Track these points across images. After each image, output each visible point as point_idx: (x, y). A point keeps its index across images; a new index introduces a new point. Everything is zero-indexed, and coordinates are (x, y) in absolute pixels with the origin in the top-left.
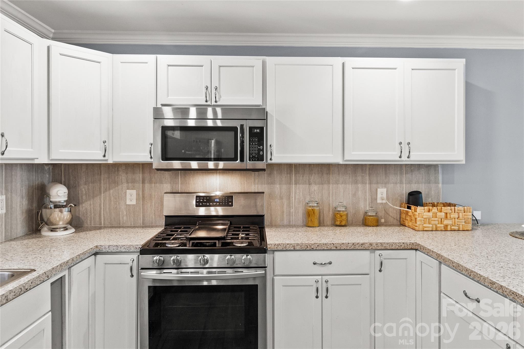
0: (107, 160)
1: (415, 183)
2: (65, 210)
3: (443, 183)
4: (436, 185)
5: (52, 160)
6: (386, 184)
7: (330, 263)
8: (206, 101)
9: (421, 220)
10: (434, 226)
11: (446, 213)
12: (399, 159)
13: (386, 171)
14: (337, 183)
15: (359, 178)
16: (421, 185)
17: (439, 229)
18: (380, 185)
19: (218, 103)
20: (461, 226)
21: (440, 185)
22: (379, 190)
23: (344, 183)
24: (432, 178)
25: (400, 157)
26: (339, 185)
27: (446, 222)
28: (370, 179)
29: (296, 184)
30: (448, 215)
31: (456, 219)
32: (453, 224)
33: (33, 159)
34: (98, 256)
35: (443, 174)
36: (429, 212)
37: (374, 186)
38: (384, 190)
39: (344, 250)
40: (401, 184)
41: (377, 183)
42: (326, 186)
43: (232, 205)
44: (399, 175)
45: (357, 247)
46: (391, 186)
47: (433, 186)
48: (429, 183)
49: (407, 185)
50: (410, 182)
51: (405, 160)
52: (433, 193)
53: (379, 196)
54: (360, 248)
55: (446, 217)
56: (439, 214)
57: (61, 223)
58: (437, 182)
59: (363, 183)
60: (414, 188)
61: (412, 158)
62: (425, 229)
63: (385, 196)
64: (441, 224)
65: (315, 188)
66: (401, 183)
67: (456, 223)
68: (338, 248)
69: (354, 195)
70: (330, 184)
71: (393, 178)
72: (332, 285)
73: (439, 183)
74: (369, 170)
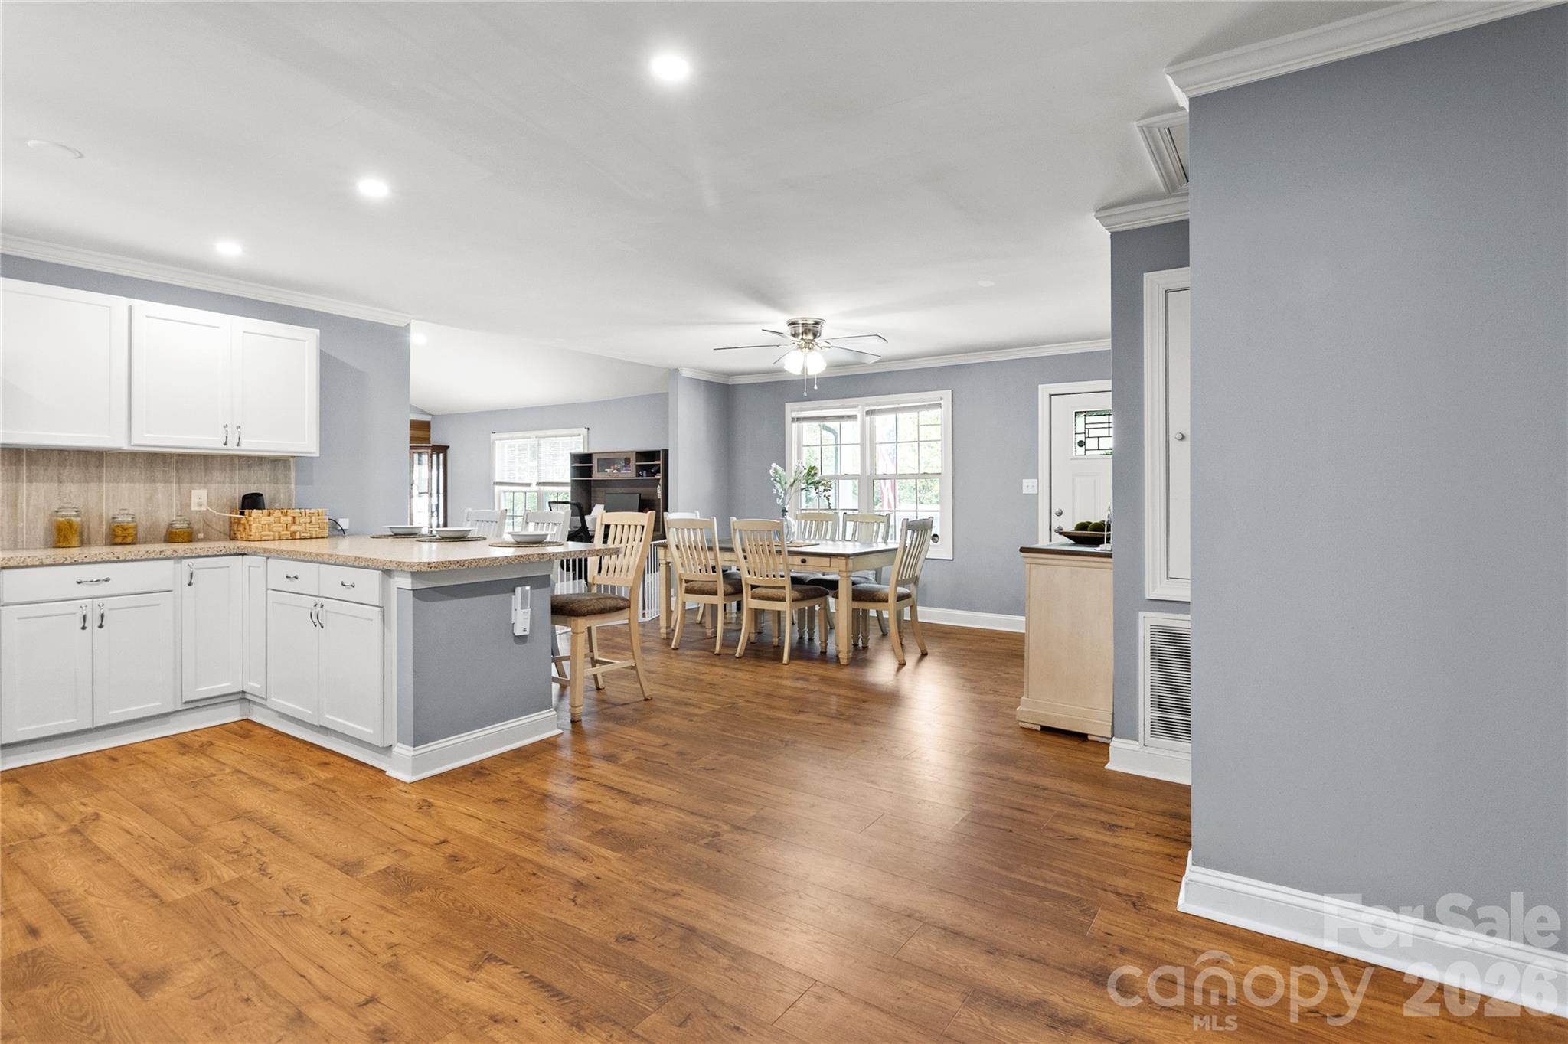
1: (255, 483)
3: (296, 484)
4: (287, 485)
6: (206, 483)
7: (107, 580)
9: (257, 527)
10: (277, 534)
11: (294, 517)
12: (225, 447)
13: (206, 465)
14: (116, 480)
15: (159, 475)
16: (263, 485)
17: (283, 537)
18: (196, 485)
20: (314, 533)
21: (293, 486)
22: (194, 493)
23: (131, 480)
24: (281, 477)
25: (225, 444)
26: (120, 484)
27: (293, 528)
28: (178, 476)
29: (30, 482)
30: (297, 520)
31: (307, 524)
32: (304, 530)
35: (296, 471)
36: (269, 515)
37: (186, 486)
38: (203, 492)
39: (132, 560)
40: (231, 483)
41: (192, 482)
42: (94, 485)
44: (228, 471)
45: (153, 555)
46: (214, 487)
47: (282, 487)
48: (276, 483)
49: (242, 486)
50: (246, 481)
51: (232, 449)
52: (282, 496)
53: (194, 500)
54: (158, 556)
55: (294, 522)
56: (283, 518)
58: (287, 482)
59: (167, 481)
60: (252, 489)
61: (243, 446)
62: (264, 538)
63: (204, 500)
64: (287, 530)
65: (71, 487)
67: (308, 529)
68: (121, 558)
69: (150, 499)
70: (102, 482)
71: (217, 475)
72: (111, 609)
73: (291, 484)
74: (177, 462)
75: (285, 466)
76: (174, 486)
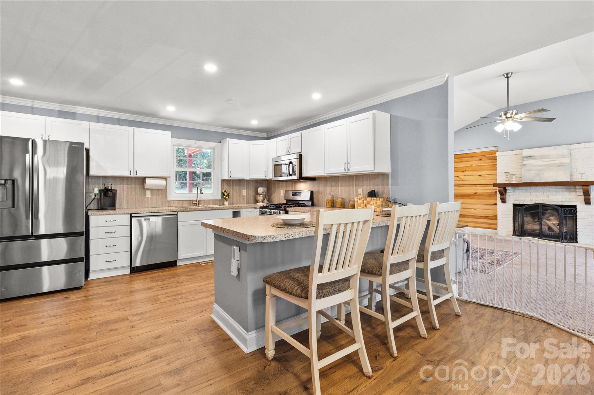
0: (266, 178)
2: (262, 195)
4: (387, 186)
5: (250, 178)
6: (362, 186)
8: (287, 153)
12: (345, 172)
13: (362, 179)
14: (342, 186)
15: (351, 183)
16: (379, 186)
18: (360, 187)
19: (290, 153)
21: (390, 187)
22: (359, 190)
23: (345, 186)
24: (385, 182)
25: (345, 170)
28: (355, 184)
29: (327, 187)
33: (244, 178)
34: (256, 209)
35: (391, 179)
37: (357, 187)
38: (361, 190)
41: (359, 186)
42: (337, 187)
43: (301, 196)
44: (368, 181)
46: (365, 187)
47: (386, 187)
48: (384, 185)
50: (374, 185)
51: (347, 172)
52: (386, 191)
53: (359, 193)
57: (261, 200)
58: (388, 185)
59: (353, 186)
60: (372, 188)
61: (350, 171)
63: (362, 193)
65: (333, 188)
66: (370, 186)
69: (349, 192)
71: (366, 183)
73: (389, 185)
74: (355, 178)
75: (387, 177)
76: (354, 187)
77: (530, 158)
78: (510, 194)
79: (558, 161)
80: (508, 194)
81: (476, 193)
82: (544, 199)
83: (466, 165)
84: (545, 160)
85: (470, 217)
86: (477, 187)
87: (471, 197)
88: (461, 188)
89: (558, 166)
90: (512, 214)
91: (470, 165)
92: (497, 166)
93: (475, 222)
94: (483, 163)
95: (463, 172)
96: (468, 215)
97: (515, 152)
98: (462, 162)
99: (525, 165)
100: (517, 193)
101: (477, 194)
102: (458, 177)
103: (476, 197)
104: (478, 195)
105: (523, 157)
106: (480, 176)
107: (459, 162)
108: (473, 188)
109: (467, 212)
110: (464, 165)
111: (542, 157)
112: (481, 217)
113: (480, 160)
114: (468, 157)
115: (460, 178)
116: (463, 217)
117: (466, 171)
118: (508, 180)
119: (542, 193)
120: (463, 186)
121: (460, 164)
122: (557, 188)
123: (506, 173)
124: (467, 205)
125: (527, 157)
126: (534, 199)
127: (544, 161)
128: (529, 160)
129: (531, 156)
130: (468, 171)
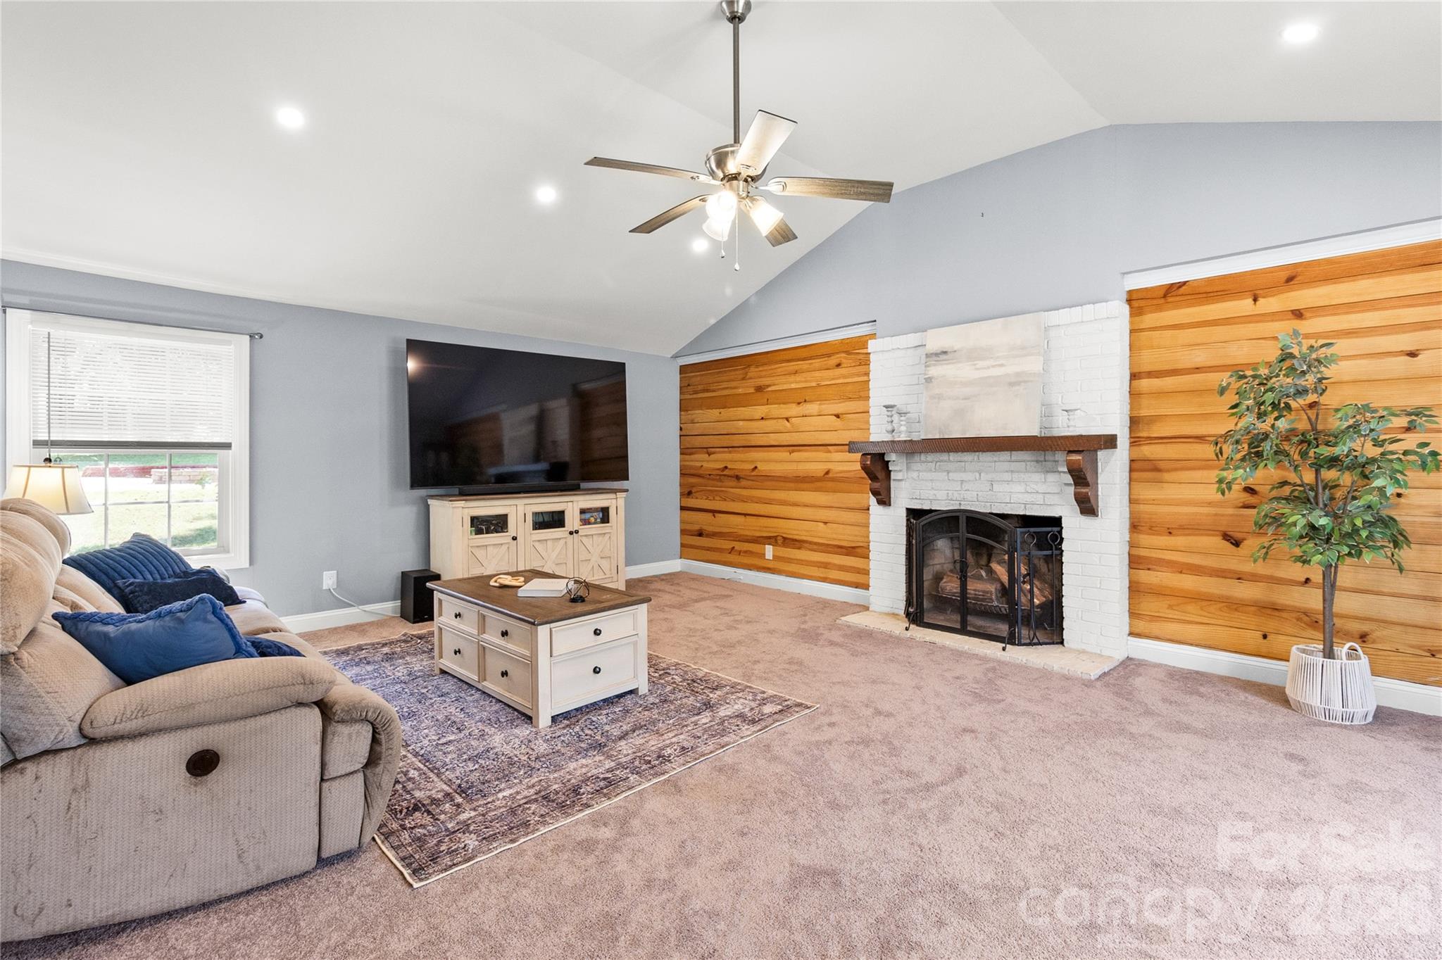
77: (944, 357)
78: (899, 476)
79: (1011, 369)
80: (893, 476)
81: (827, 473)
82: (980, 494)
83: (806, 381)
84: (980, 364)
85: (815, 547)
86: (830, 452)
87: (819, 484)
88: (796, 455)
89: (1011, 384)
90: (905, 543)
91: (814, 384)
92: (871, 385)
93: (826, 566)
94: (845, 377)
95: (799, 403)
96: (811, 543)
97: (912, 339)
98: (796, 372)
99: (929, 380)
100: (915, 475)
101: (830, 475)
102: (787, 419)
103: (830, 484)
104: (833, 480)
105: (928, 356)
106: (838, 416)
107: (790, 374)
108: (820, 454)
109: (807, 531)
110: (802, 382)
111: (974, 355)
112: (839, 550)
113: (838, 365)
114: (811, 358)
115: (793, 425)
116: (799, 548)
117: (805, 401)
118: (893, 431)
119: (977, 475)
120: (799, 451)
121: (792, 378)
122: (1014, 458)
123: (887, 407)
124: (806, 509)
125: (936, 355)
126: (956, 495)
127: (978, 366)
128: (942, 364)
129: (945, 353)
130: (811, 401)
